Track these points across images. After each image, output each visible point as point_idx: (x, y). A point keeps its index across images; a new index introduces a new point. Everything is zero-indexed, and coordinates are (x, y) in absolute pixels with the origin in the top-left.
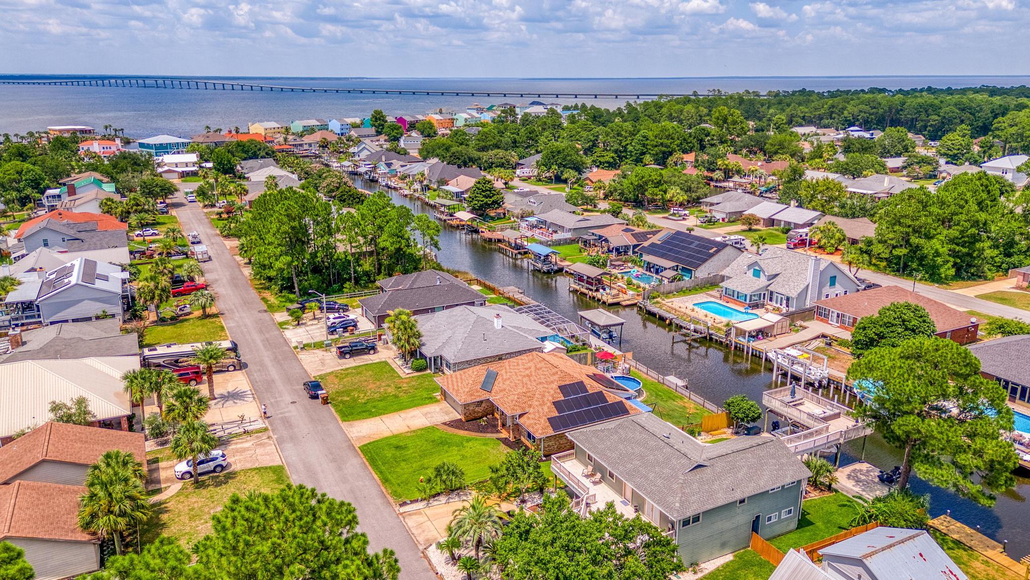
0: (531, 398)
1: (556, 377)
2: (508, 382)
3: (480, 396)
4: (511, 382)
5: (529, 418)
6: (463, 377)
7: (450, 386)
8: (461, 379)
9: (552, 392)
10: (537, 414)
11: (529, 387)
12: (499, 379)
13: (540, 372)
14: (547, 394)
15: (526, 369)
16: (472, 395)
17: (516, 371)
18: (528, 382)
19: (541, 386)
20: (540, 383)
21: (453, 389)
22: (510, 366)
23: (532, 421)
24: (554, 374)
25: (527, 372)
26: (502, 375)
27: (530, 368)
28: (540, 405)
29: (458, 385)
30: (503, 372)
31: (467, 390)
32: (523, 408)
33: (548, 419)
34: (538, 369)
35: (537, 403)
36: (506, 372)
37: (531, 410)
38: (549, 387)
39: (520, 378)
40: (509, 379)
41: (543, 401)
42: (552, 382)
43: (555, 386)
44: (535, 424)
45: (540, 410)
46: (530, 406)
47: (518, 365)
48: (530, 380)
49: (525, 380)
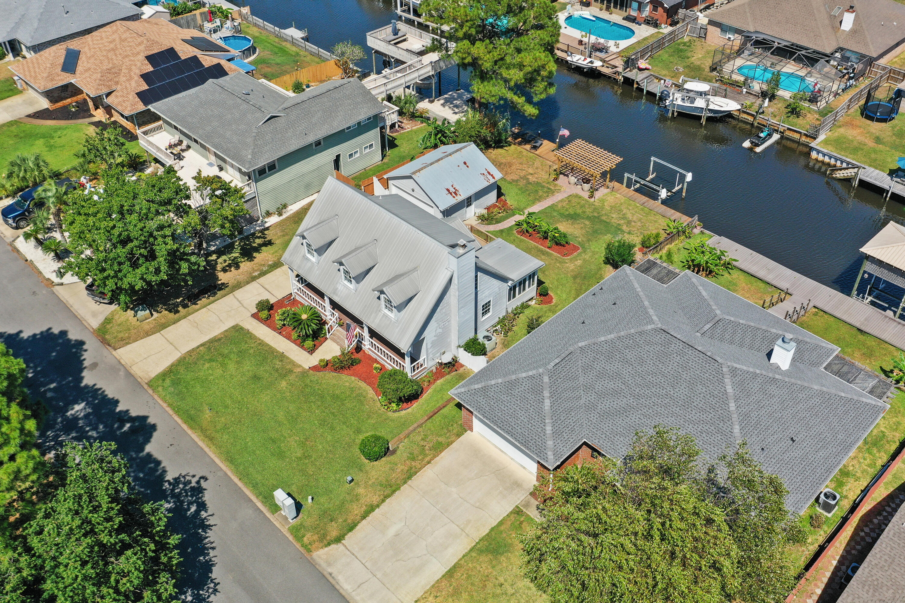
0: (118, 74)
1: (142, 47)
2: (92, 60)
3: (62, 80)
4: (95, 60)
5: (117, 96)
6: (40, 61)
7: (27, 73)
8: (38, 63)
9: (139, 64)
10: (125, 91)
11: (115, 62)
12: (82, 57)
13: (126, 44)
14: (133, 67)
15: (111, 42)
16: (52, 80)
17: (101, 46)
18: (114, 57)
19: (127, 59)
20: (127, 56)
21: (31, 76)
22: (93, 41)
23: (120, 99)
24: (140, 44)
25: (112, 46)
26: (86, 53)
27: (114, 40)
28: (128, 80)
29: (35, 72)
30: (86, 49)
31: (45, 75)
32: (109, 86)
33: (136, 94)
34: (123, 41)
35: (124, 79)
36: (90, 49)
37: (119, 87)
38: (136, 59)
39: (105, 53)
40: (93, 56)
41: (130, 76)
42: (138, 53)
43: (141, 57)
44: (124, 101)
45: (128, 86)
46: (117, 83)
47: (102, 38)
48: (116, 55)
49: (110, 55)
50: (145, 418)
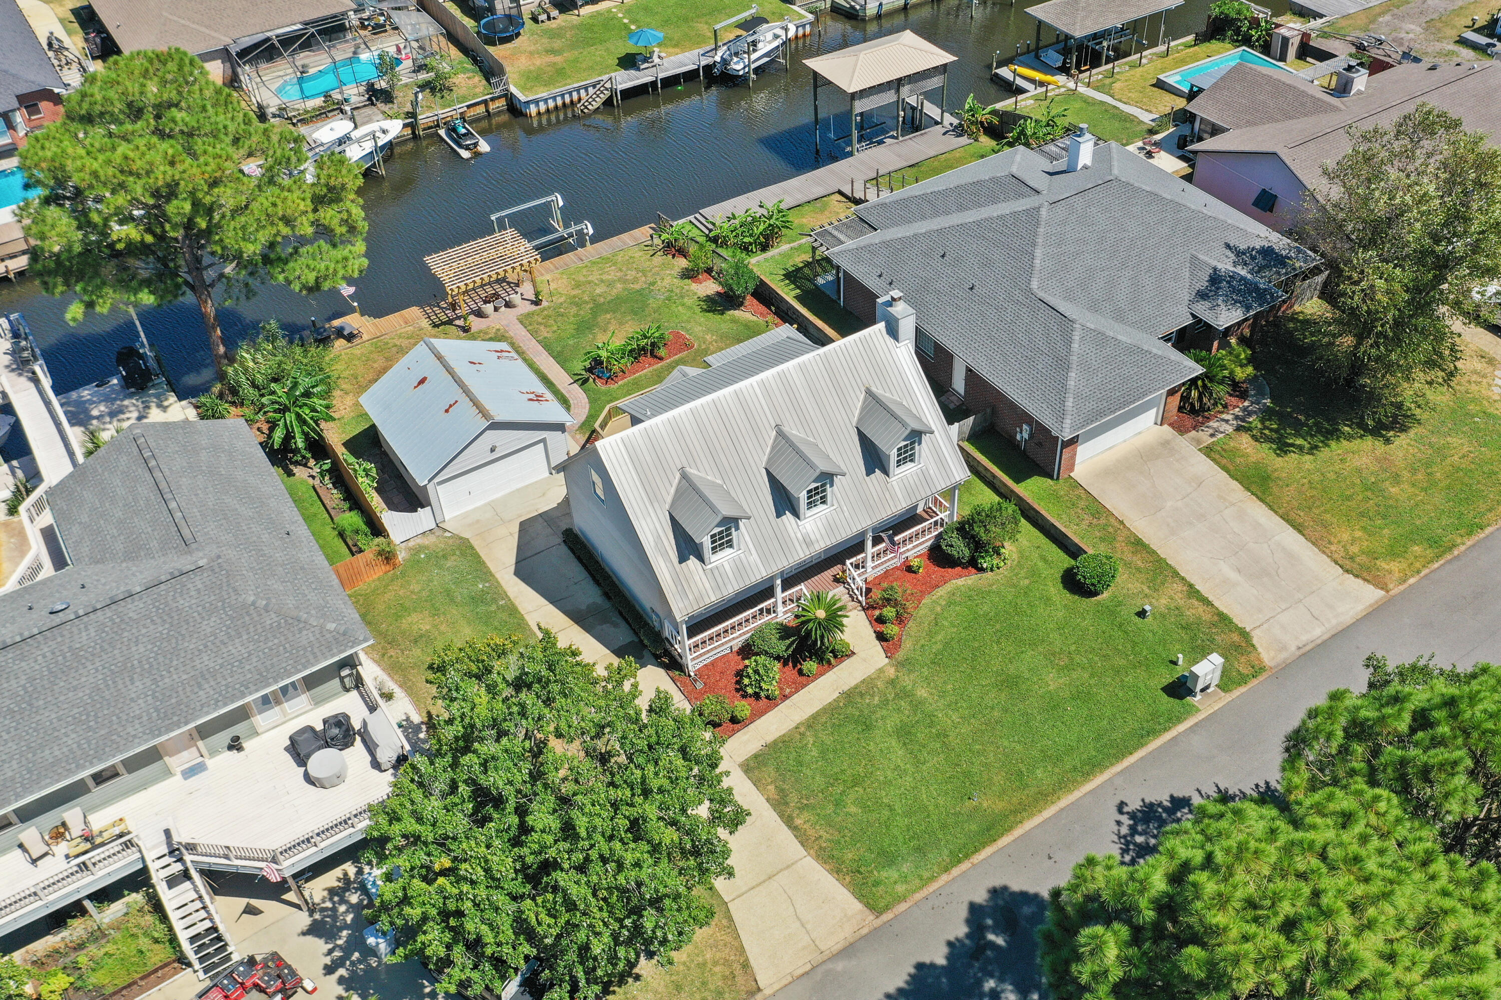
50: (974, 908)
